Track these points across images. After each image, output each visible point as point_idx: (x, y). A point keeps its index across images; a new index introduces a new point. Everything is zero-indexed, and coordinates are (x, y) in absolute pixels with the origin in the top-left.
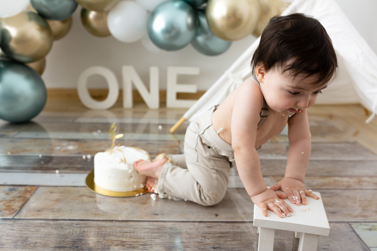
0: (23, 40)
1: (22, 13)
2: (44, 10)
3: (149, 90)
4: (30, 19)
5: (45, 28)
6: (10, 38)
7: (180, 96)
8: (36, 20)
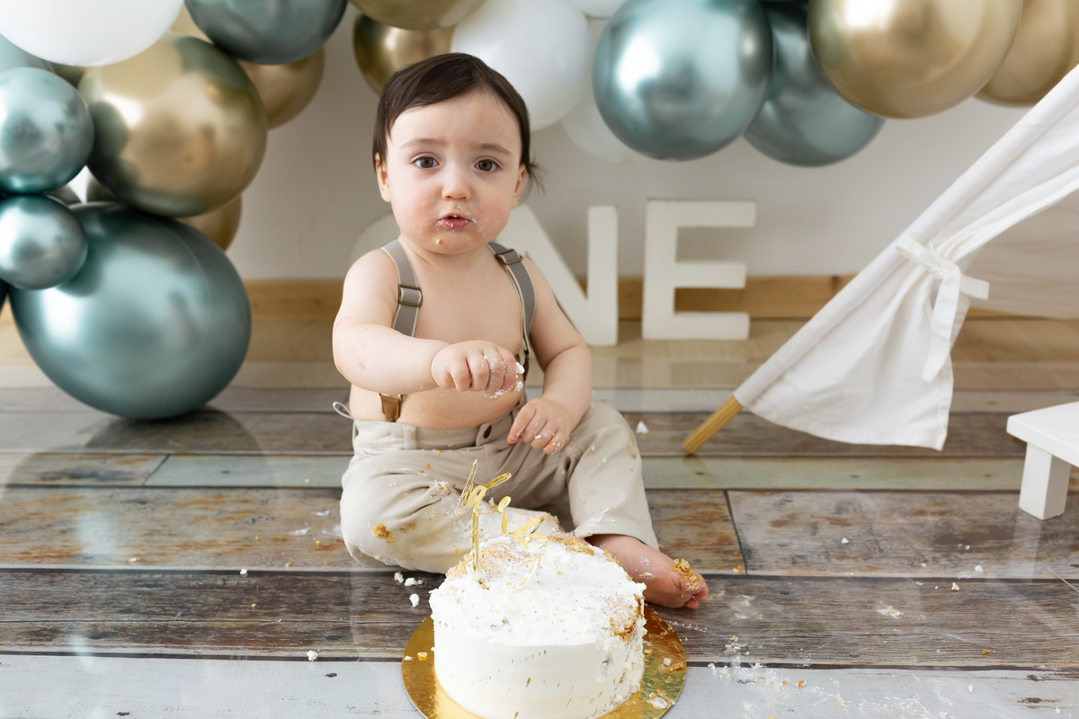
0: (165, 139)
1: (159, 45)
2: (233, 30)
3: (583, 284)
4: (187, 66)
5: (238, 91)
6: (124, 136)
7: (688, 300)
8: (209, 66)
